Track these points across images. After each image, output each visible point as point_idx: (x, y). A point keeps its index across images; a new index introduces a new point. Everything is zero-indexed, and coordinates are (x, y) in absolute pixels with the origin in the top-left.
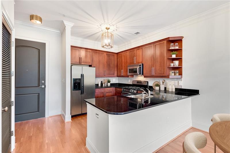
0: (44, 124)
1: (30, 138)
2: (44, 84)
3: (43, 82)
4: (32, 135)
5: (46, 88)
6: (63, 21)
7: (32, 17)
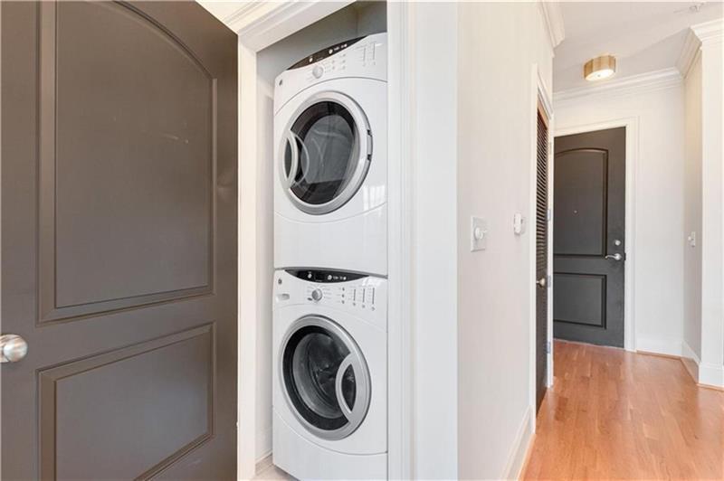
0: (620, 364)
1: (585, 379)
2: (622, 250)
3: (618, 243)
4: (589, 375)
5: (626, 262)
6: (689, 30)
7: (588, 68)
